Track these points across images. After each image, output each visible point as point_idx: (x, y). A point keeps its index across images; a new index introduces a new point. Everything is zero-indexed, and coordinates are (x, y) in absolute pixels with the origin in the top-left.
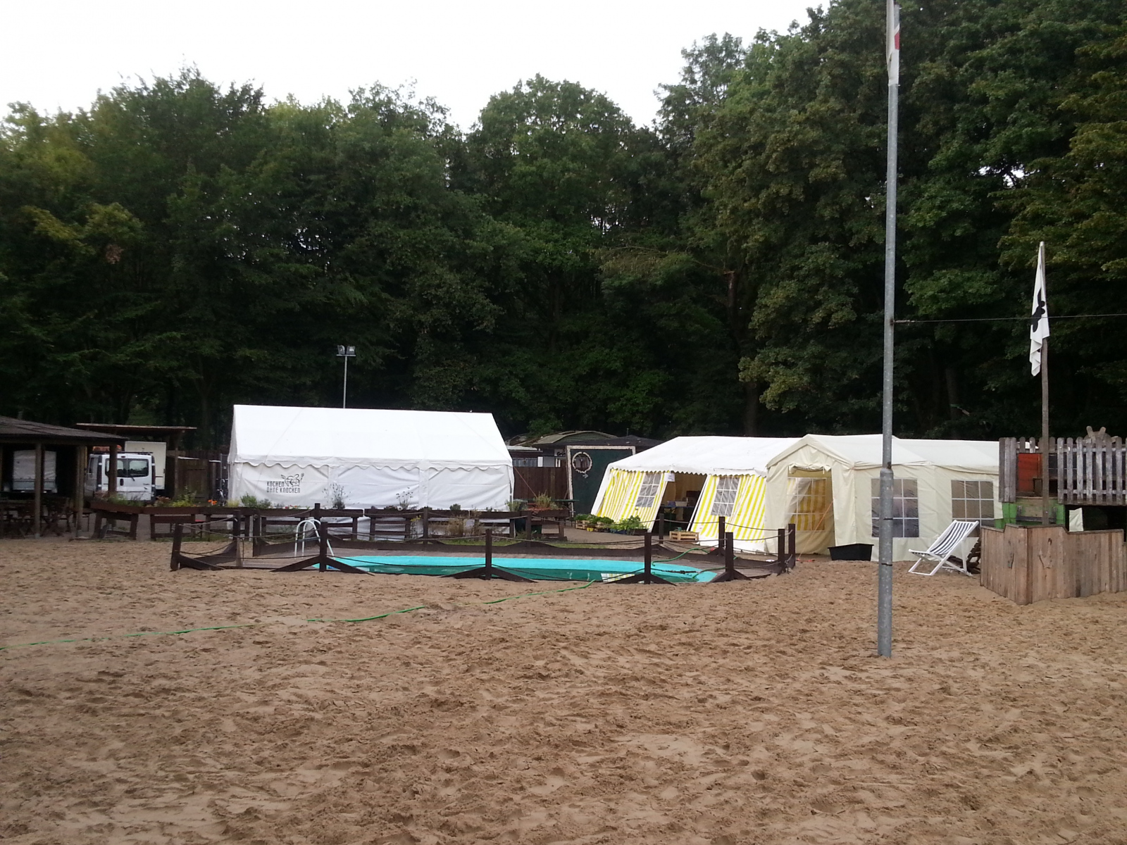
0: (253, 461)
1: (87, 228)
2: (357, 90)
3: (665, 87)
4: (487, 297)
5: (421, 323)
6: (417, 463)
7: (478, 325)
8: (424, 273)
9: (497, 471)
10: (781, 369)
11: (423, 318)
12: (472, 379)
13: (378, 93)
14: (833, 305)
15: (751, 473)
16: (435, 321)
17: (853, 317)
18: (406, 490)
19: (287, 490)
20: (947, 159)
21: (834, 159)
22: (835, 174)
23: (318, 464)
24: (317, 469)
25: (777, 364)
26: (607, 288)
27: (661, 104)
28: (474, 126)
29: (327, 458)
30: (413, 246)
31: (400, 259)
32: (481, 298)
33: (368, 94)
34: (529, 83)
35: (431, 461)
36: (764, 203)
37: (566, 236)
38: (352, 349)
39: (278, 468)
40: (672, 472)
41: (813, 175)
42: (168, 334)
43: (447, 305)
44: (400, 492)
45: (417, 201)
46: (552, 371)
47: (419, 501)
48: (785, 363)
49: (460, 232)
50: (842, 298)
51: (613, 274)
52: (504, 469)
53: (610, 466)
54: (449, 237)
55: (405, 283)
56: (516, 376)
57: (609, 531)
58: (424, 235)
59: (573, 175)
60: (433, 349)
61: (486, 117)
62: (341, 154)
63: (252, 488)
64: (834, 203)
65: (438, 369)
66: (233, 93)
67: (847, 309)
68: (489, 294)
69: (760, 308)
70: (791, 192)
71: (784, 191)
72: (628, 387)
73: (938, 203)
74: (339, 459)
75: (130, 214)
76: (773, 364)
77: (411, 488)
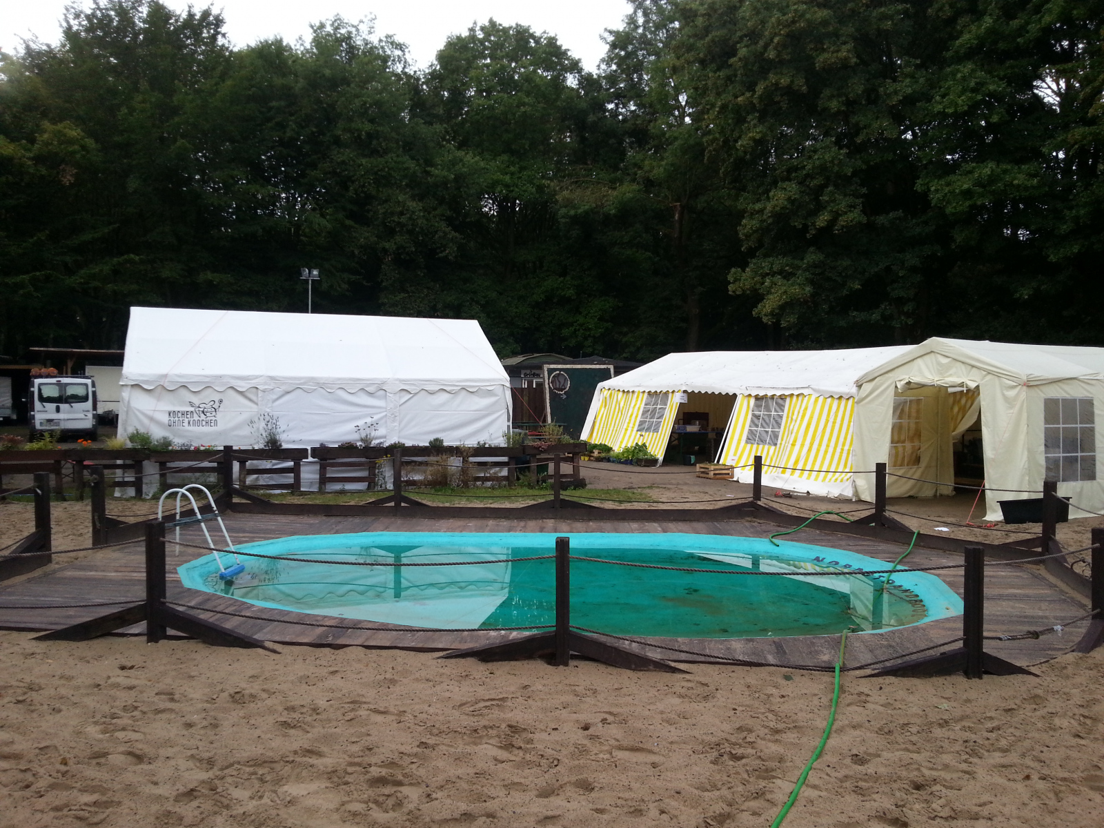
0: (147, 382)
1: (36, 146)
2: (318, 24)
3: (611, 32)
4: (448, 225)
5: (385, 250)
6: (384, 383)
7: (441, 252)
8: (386, 201)
9: (490, 393)
10: (778, 278)
11: (387, 245)
12: (435, 305)
13: (337, 29)
14: (842, 206)
15: (805, 392)
16: (398, 249)
17: (864, 220)
18: (369, 420)
19: (198, 423)
20: (978, 37)
21: (845, 43)
22: (846, 59)
23: (243, 386)
24: (241, 393)
25: (773, 274)
26: (563, 217)
27: (608, 47)
28: (431, 66)
29: (257, 377)
30: (376, 173)
31: (364, 186)
32: (443, 225)
33: (329, 29)
34: (482, 29)
35: (401, 381)
36: (760, 97)
37: (522, 169)
38: (315, 272)
39: (183, 391)
40: (685, 392)
41: (821, 60)
42: (126, 256)
43: (410, 232)
44: (361, 423)
45: (379, 128)
46: (510, 299)
47: (387, 435)
48: (781, 272)
49: (421, 161)
50: (850, 200)
51: (569, 203)
52: (499, 390)
53: (600, 385)
54: (412, 165)
55: (368, 211)
56: (477, 302)
57: (608, 460)
58: (386, 162)
59: (528, 109)
60: (397, 276)
61: (442, 57)
62: (301, 80)
63: (146, 421)
64: (839, 96)
65: (403, 295)
66: (191, 16)
67: (857, 211)
68: (450, 221)
69: (752, 214)
70: (792, 82)
71: (784, 81)
72: (580, 313)
73: (972, 84)
74: (272, 378)
75: (82, 134)
76: (767, 274)
77: (376, 417)
